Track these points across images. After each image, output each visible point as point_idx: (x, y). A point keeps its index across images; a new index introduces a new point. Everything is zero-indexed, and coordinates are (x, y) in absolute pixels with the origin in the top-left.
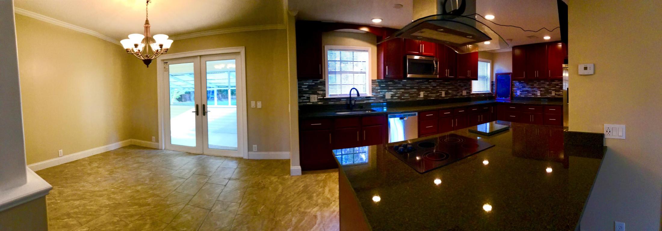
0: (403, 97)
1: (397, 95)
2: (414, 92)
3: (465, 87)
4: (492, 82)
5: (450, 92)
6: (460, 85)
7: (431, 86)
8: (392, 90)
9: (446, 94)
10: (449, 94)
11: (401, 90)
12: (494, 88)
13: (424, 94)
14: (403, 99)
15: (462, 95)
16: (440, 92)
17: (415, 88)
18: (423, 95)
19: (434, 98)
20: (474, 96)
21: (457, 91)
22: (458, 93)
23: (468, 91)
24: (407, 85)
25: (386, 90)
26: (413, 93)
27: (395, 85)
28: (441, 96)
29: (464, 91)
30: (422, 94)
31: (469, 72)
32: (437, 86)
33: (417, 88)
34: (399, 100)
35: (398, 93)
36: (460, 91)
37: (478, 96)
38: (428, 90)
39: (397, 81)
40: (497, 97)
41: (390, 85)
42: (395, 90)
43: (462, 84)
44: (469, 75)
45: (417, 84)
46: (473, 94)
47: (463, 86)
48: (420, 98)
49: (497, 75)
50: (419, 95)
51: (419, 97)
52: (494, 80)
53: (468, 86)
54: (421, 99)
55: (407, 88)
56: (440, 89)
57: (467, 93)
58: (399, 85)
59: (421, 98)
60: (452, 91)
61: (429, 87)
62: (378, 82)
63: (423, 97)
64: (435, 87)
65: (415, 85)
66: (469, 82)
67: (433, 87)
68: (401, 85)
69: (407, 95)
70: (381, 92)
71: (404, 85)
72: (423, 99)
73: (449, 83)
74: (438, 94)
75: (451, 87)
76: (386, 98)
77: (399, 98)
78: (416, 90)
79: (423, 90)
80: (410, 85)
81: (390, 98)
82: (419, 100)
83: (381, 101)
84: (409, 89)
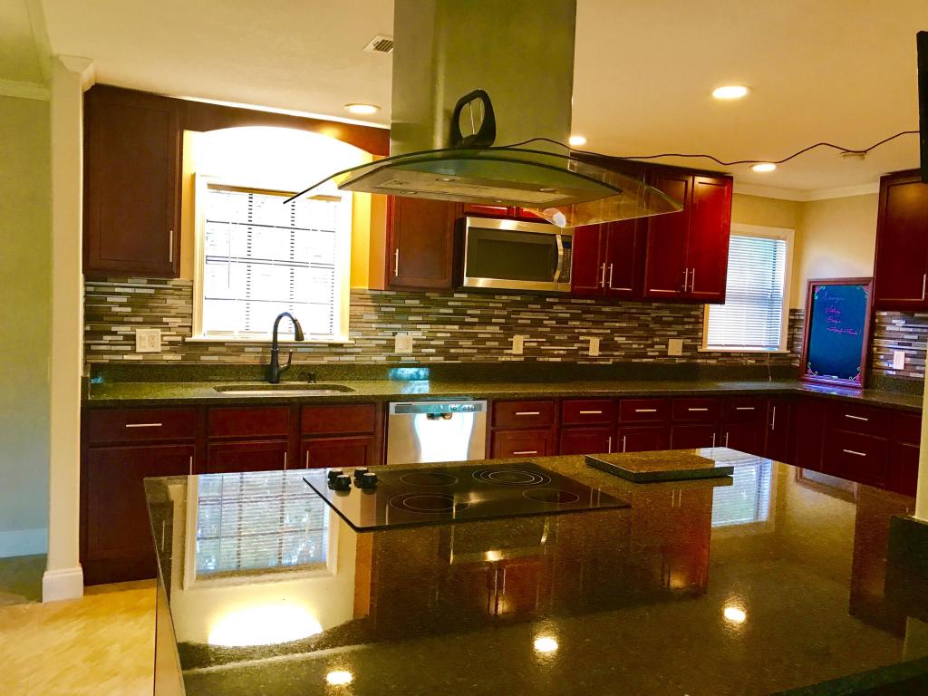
0: (452, 351)
1: (432, 343)
2: (489, 336)
3: (680, 327)
4: (793, 312)
5: (620, 340)
6: (657, 320)
7: (550, 319)
8: (418, 326)
9: (602, 347)
10: (618, 347)
11: (448, 327)
12: (801, 334)
13: (527, 344)
14: (456, 356)
15: (664, 354)
16: (581, 338)
17: (494, 320)
18: (522, 347)
19: (559, 360)
20: (713, 362)
21: (647, 338)
22: (652, 346)
23: (689, 342)
24: (469, 312)
25: (400, 326)
26: (488, 339)
27: (429, 310)
28: (585, 353)
29: (671, 342)
30: (518, 344)
31: (690, 276)
32: (574, 317)
33: (503, 321)
34: (440, 359)
35: (439, 335)
36: (657, 340)
37: (728, 360)
38: (540, 329)
39: (433, 296)
40: (810, 371)
41: (413, 310)
42: (429, 326)
43: (666, 315)
44: (690, 283)
45: (504, 308)
46: (709, 355)
47: (670, 324)
48: (511, 354)
49: (814, 287)
50: (510, 345)
51: (509, 351)
52: (801, 305)
53: (689, 323)
54: (514, 359)
55: (468, 319)
56: (584, 331)
57: (685, 348)
58: (442, 311)
59: (515, 355)
60: (628, 338)
61: (545, 322)
62: (374, 298)
63: (521, 352)
64: (565, 321)
65: (496, 312)
66: (698, 309)
67: (559, 321)
68: (451, 311)
69: (469, 343)
70: (383, 330)
71: (460, 311)
72: (522, 359)
73: (617, 309)
74: (576, 346)
75: (625, 325)
76: (397, 351)
77: (441, 351)
78: (496, 329)
79: (522, 330)
80: (478, 312)
81: (410, 351)
82: (504, 363)
83: (381, 359)
84: (474, 324)
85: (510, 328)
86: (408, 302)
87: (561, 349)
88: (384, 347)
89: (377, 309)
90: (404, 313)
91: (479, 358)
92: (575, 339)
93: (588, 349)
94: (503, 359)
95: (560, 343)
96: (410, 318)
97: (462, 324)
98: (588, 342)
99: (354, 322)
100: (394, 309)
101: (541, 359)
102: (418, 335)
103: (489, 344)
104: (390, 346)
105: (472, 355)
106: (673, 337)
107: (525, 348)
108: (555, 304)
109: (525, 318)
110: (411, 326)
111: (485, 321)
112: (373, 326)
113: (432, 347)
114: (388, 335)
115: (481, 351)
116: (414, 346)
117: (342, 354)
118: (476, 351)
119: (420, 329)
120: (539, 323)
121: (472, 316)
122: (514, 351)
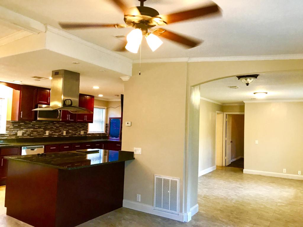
0: (32, 135)
1: (27, 133)
2: (40, 131)
3: (83, 128)
4: (106, 124)
5: (70, 131)
6: (78, 127)
7: (55, 127)
8: (23, 129)
9: (66, 133)
10: (70, 133)
11: (31, 129)
12: (108, 129)
15: (80, 134)
16: (62, 131)
17: (42, 127)
18: (48, 134)
19: (57, 136)
20: (90, 136)
21: (76, 131)
22: (77, 132)
23: (85, 131)
24: (36, 126)
25: (19, 129)
27: (26, 125)
28: (62, 134)
29: (81, 131)
31: (86, 117)
32: (60, 126)
33: (44, 127)
34: (29, 137)
35: (28, 131)
36: (78, 131)
37: (94, 135)
38: (52, 129)
39: (27, 122)
40: (110, 137)
41: (22, 125)
42: (26, 129)
43: (80, 126)
44: (86, 119)
45: (44, 125)
46: (89, 134)
47: (81, 127)
49: (111, 119)
50: (45, 133)
51: (45, 135)
52: (108, 123)
53: (85, 127)
54: (46, 136)
55: (35, 127)
56: (62, 129)
57: (84, 133)
58: (29, 125)
60: (72, 131)
61: (54, 128)
62: (12, 123)
63: (48, 135)
64: (58, 127)
65: (42, 125)
66: (87, 124)
68: (31, 125)
69: (36, 133)
70: (14, 130)
71: (33, 125)
72: (48, 136)
73: (70, 124)
74: (60, 133)
75: (71, 128)
76: (18, 135)
77: (29, 135)
78: (42, 129)
79: (48, 129)
80: (38, 125)
82: (44, 137)
83: (14, 137)
84: (37, 128)
85: (46, 129)
86: (21, 123)
87: (57, 134)
88: (14, 134)
89: (13, 125)
91: (38, 137)
92: (60, 131)
93: (63, 134)
95: (57, 132)
96: (21, 127)
97: (34, 128)
98: (63, 132)
99: (7, 129)
100: (17, 125)
101: (53, 136)
102: (23, 131)
103: (40, 133)
104: (16, 134)
105: (37, 136)
106: (82, 130)
107: (49, 134)
108: (56, 123)
109: (49, 127)
110: (22, 129)
111: (40, 128)
112: (12, 129)
113: (27, 134)
114: (16, 132)
115: (38, 135)
116: (22, 134)
117: (4, 137)
118: (37, 135)
119: (24, 130)
122: (46, 135)
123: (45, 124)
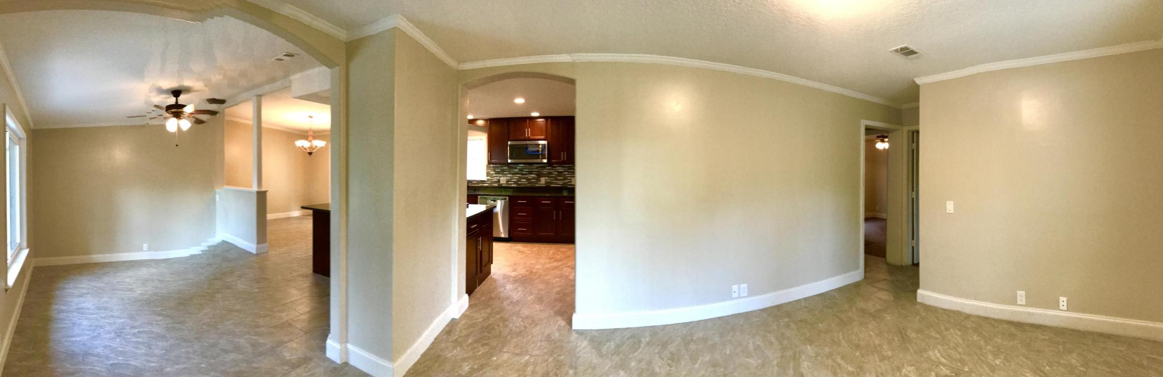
1: (513, 180)
2: (532, 178)
7: (556, 172)
8: (508, 175)
11: (517, 175)
14: (520, 184)
17: (534, 173)
25: (501, 175)
30: (543, 181)
33: (537, 173)
35: (515, 178)
38: (552, 175)
41: (506, 170)
42: (511, 175)
45: (537, 169)
51: (539, 183)
54: (541, 186)
55: (524, 173)
58: (515, 170)
61: (553, 173)
63: (544, 183)
64: (561, 172)
65: (534, 170)
67: (559, 172)
68: (518, 170)
69: (525, 181)
70: (496, 176)
71: (520, 170)
72: (544, 185)
74: (567, 181)
76: (501, 182)
77: (515, 183)
78: (535, 175)
79: (544, 176)
80: (527, 170)
81: (505, 182)
82: (538, 187)
83: (496, 185)
84: (526, 174)
85: (539, 175)
86: (504, 168)
87: (561, 183)
88: (497, 181)
89: (494, 171)
90: (503, 171)
91: (529, 185)
92: (565, 179)
93: (571, 182)
94: (537, 185)
95: (560, 180)
96: (505, 173)
97: (522, 173)
98: (571, 179)
99: (488, 174)
100: (497, 168)
101: (552, 185)
102: (508, 178)
103: (532, 180)
104: (499, 181)
105: (526, 184)
107: (546, 182)
108: (557, 167)
109: (545, 171)
110: (505, 175)
111: (531, 173)
112: (494, 175)
113: (513, 182)
114: (498, 178)
115: (529, 183)
116: (506, 181)
117: (484, 184)
120: (551, 173)
121: (525, 171)
122: (541, 183)
123: (538, 167)
